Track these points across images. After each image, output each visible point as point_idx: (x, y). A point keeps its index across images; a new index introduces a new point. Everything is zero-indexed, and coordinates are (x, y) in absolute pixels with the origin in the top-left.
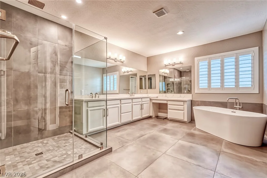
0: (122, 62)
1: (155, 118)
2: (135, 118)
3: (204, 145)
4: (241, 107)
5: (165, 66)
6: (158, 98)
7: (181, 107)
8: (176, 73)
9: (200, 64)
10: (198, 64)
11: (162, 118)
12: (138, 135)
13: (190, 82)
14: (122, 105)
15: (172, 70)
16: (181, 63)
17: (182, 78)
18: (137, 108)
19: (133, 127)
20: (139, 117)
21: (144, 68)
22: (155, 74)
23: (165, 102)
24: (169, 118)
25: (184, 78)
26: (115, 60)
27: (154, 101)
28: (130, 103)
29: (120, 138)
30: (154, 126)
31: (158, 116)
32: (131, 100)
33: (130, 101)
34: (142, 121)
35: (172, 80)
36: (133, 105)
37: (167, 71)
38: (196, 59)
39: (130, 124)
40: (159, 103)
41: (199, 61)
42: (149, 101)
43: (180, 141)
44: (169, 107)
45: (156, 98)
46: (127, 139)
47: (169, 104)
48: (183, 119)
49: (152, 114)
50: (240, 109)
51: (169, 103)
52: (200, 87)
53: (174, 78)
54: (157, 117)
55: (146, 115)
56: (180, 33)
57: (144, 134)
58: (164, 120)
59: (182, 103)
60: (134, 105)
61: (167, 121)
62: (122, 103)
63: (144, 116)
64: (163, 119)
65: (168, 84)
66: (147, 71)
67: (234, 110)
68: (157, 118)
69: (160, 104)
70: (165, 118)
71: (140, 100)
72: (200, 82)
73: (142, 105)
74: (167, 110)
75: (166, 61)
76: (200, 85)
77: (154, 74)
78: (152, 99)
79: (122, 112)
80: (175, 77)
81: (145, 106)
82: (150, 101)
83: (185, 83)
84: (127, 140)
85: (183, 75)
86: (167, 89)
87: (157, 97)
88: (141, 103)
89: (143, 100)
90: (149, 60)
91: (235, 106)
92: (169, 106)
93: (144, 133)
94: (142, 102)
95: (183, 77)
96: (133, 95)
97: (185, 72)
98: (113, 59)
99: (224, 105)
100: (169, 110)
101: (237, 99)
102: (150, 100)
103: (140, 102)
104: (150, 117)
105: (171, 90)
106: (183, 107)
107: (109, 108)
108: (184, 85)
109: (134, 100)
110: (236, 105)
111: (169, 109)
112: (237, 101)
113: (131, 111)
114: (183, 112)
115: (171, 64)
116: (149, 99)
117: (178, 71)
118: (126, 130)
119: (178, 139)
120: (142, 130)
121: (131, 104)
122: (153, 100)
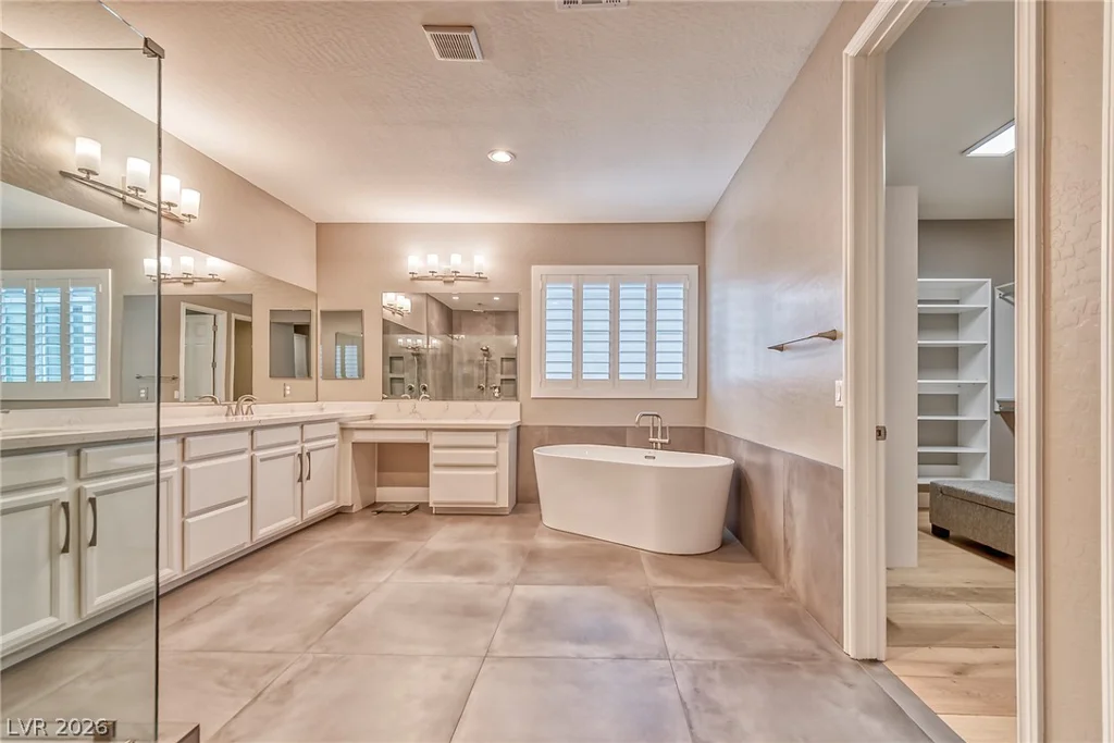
0: (178, 221)
1: (369, 512)
2: (265, 531)
3: (598, 583)
4: (667, 441)
5: (413, 279)
6: (377, 422)
7: (487, 456)
8: (436, 318)
9: (550, 293)
10: (543, 290)
11: (398, 508)
12: (320, 611)
13: (485, 355)
14: (191, 467)
15: (423, 300)
16: (479, 278)
17: (455, 336)
18: (276, 478)
19: (268, 577)
20: (290, 521)
21: (298, 270)
22: (361, 312)
23: (419, 437)
24: (435, 503)
25: (463, 336)
26: (128, 199)
27: (360, 437)
28: (242, 452)
29: (213, 655)
30: (379, 550)
31: (375, 504)
32: (246, 434)
33: (242, 440)
34: (301, 537)
35: (419, 341)
36: (258, 463)
37: (403, 302)
38: (536, 270)
39: (240, 564)
40: (380, 444)
41: (545, 279)
42: (334, 437)
43: (520, 590)
44: (435, 456)
45: (367, 423)
46: (268, 648)
47: (436, 447)
48: (491, 499)
49: (349, 496)
50: (664, 447)
51: (435, 439)
52: (548, 376)
53: (425, 336)
54: (374, 508)
55: (322, 503)
56: (501, 157)
57: (350, 598)
58: (412, 514)
59: (490, 439)
60: (262, 460)
61: (427, 517)
62: (192, 453)
63: (313, 511)
64: (408, 513)
65: (391, 358)
66: (315, 290)
67: (652, 452)
68: (379, 512)
69: (381, 446)
70: (412, 506)
71: (294, 433)
72: (549, 357)
73: (305, 457)
74: (428, 471)
75: (416, 260)
76: (549, 368)
77: (359, 308)
78: (352, 424)
79: (192, 506)
80: (429, 333)
81: (318, 463)
82: (342, 434)
83: (466, 358)
84: (270, 652)
85: (460, 325)
86: (392, 379)
87: (371, 417)
88: (296, 448)
89: (310, 431)
90: (329, 239)
91: (651, 439)
92: (433, 452)
93: (348, 593)
94: (306, 445)
95: (459, 332)
96: (245, 407)
97: (469, 313)
98: (107, 189)
99: (615, 436)
100: (434, 472)
101: (658, 416)
102: (343, 429)
103: (295, 443)
104: (338, 515)
105: (408, 383)
106: (493, 452)
107: (98, 494)
108: (461, 363)
109: (262, 438)
110: (655, 436)
111: (436, 466)
112: (658, 423)
113: (248, 494)
114: (492, 472)
115: (440, 273)
116: (334, 428)
117: (442, 305)
118: (232, 601)
119: (508, 584)
120: (331, 583)
121: (246, 456)
122: (357, 429)
